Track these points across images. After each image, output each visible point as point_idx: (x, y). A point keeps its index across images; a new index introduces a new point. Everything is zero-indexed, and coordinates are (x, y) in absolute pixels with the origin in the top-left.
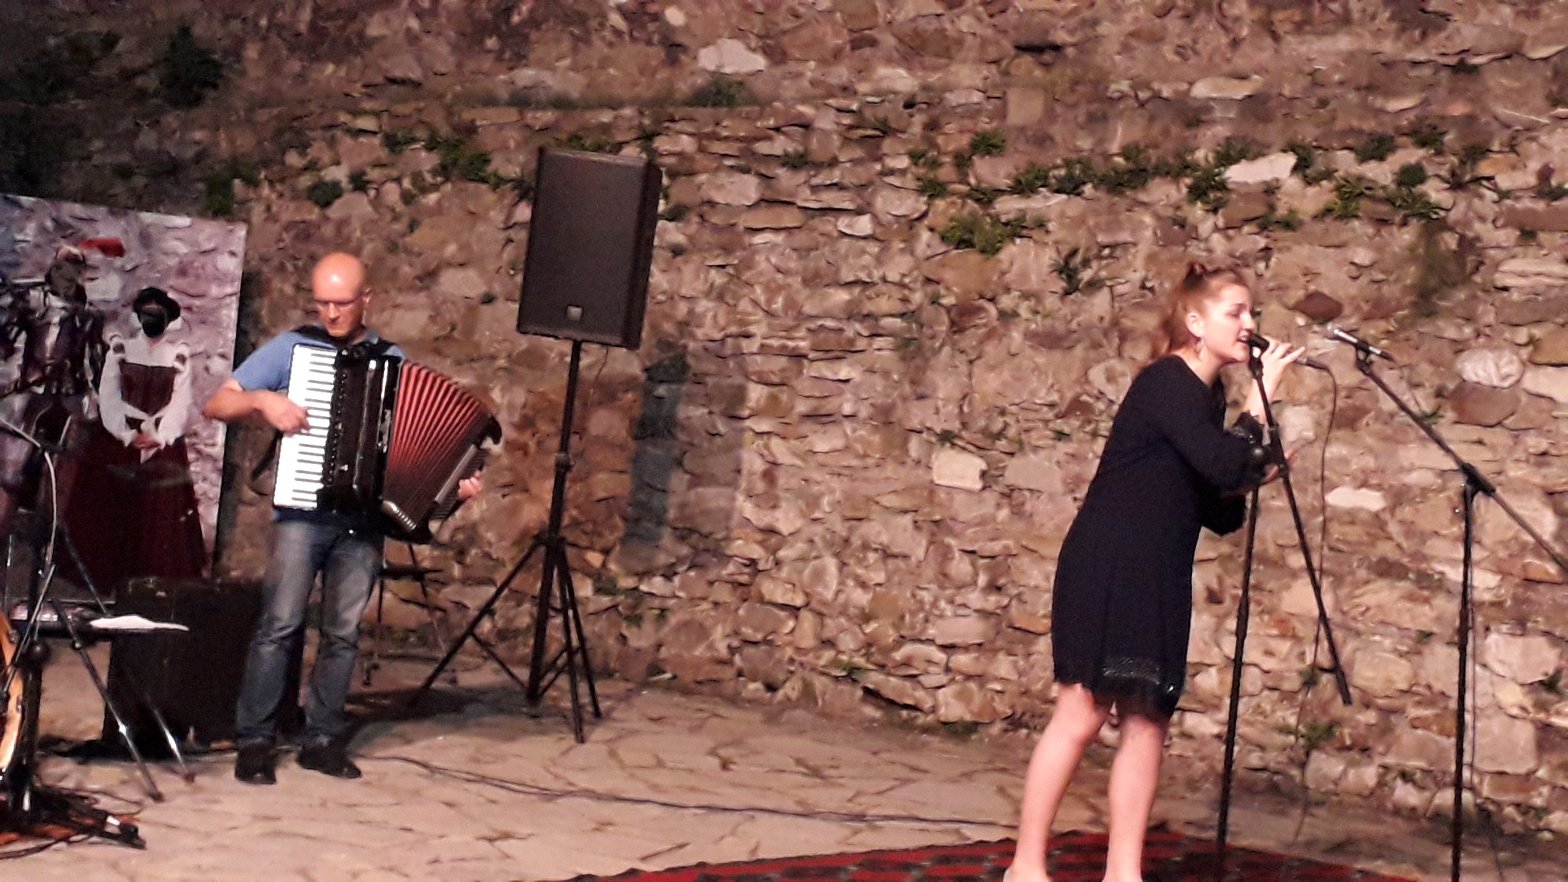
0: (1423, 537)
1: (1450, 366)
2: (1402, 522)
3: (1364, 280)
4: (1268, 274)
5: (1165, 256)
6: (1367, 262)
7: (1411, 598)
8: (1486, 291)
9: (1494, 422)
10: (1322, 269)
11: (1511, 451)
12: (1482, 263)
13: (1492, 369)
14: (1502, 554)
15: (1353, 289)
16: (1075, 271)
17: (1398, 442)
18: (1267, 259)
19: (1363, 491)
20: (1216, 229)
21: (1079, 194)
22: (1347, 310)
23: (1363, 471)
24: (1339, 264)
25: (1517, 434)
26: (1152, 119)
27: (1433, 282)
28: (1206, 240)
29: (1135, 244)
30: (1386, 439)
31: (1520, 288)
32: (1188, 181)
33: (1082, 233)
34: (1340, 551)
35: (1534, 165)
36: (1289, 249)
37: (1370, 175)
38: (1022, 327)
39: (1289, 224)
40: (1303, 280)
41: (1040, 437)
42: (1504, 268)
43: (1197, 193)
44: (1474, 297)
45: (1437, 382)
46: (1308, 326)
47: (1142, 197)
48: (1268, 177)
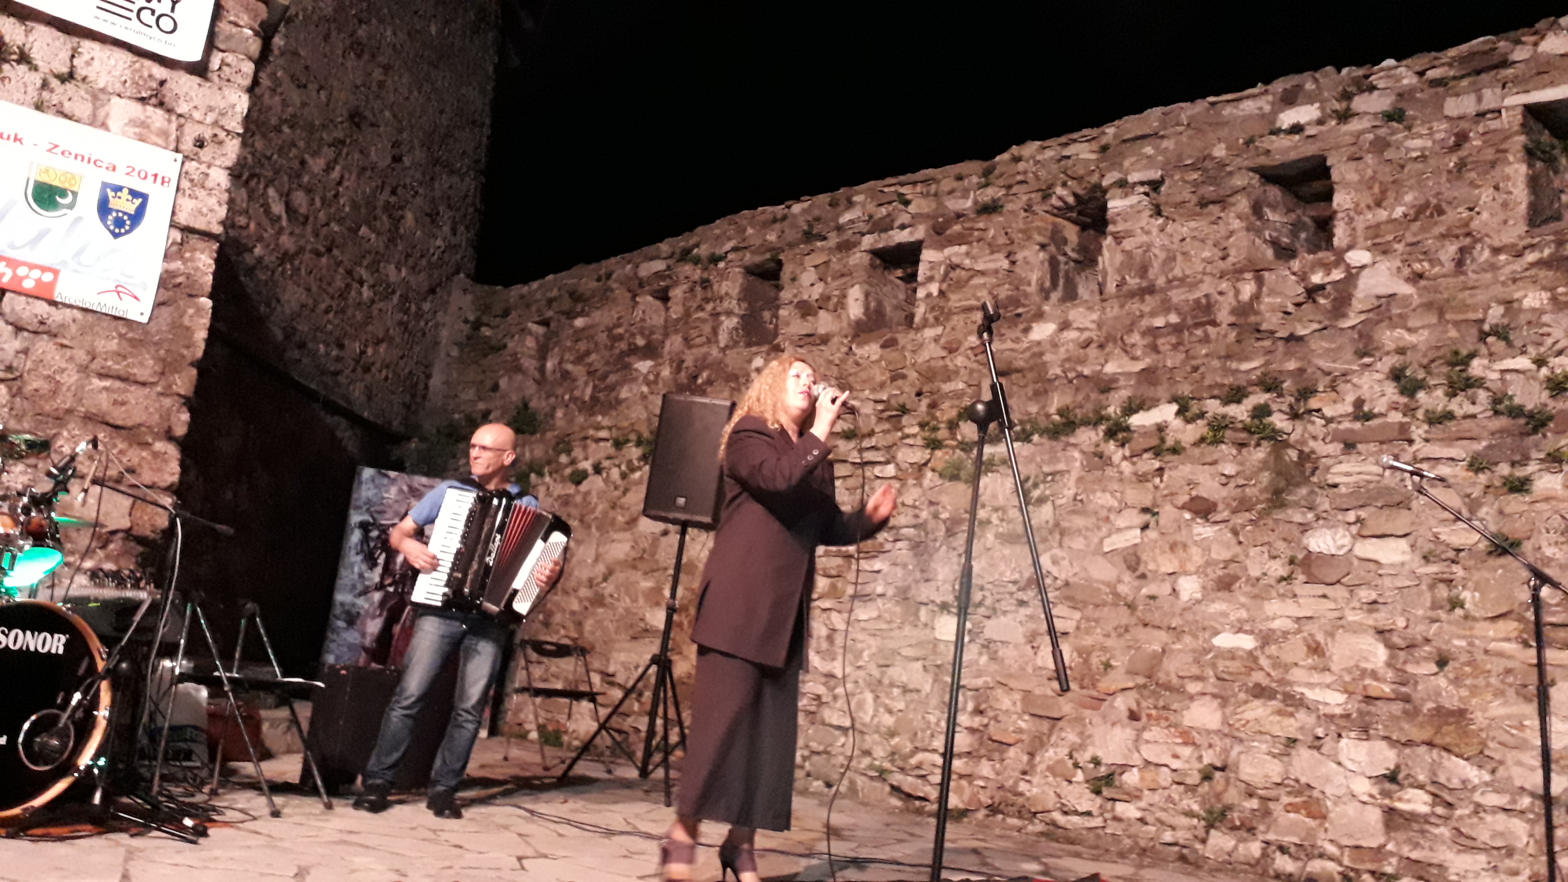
0: (1287, 668)
1: (1299, 541)
2: (1269, 657)
3: (1232, 485)
4: (1162, 486)
5: (1090, 477)
6: (1233, 473)
7: (1279, 713)
8: (1321, 488)
9: (1334, 580)
10: (1201, 480)
11: (1349, 601)
12: (1316, 468)
13: (1330, 542)
14: (1347, 678)
15: (1224, 492)
16: (1029, 491)
17: (1263, 598)
18: (1161, 476)
19: (1241, 635)
20: (1125, 458)
21: (1030, 441)
22: (1220, 507)
23: (1239, 620)
24: (1212, 476)
25: (1352, 588)
26: (1077, 389)
27: (1282, 484)
28: (1118, 466)
29: (1068, 471)
30: (1255, 597)
31: (1347, 484)
32: (1103, 427)
33: (1033, 466)
34: (1224, 680)
35: (1350, 398)
36: (1176, 467)
37: (1231, 414)
38: (994, 530)
39: (1175, 450)
40: (1187, 488)
41: (1007, 604)
42: (1333, 470)
43: (1110, 434)
44: (1312, 492)
45: (1289, 553)
46: (1193, 519)
47: (1072, 440)
48: (1159, 420)
